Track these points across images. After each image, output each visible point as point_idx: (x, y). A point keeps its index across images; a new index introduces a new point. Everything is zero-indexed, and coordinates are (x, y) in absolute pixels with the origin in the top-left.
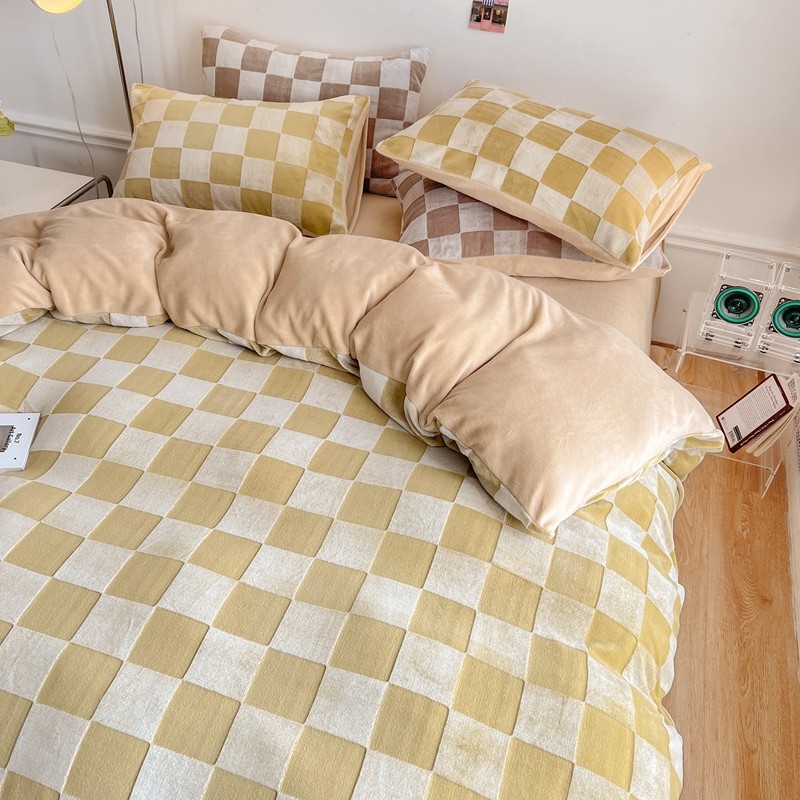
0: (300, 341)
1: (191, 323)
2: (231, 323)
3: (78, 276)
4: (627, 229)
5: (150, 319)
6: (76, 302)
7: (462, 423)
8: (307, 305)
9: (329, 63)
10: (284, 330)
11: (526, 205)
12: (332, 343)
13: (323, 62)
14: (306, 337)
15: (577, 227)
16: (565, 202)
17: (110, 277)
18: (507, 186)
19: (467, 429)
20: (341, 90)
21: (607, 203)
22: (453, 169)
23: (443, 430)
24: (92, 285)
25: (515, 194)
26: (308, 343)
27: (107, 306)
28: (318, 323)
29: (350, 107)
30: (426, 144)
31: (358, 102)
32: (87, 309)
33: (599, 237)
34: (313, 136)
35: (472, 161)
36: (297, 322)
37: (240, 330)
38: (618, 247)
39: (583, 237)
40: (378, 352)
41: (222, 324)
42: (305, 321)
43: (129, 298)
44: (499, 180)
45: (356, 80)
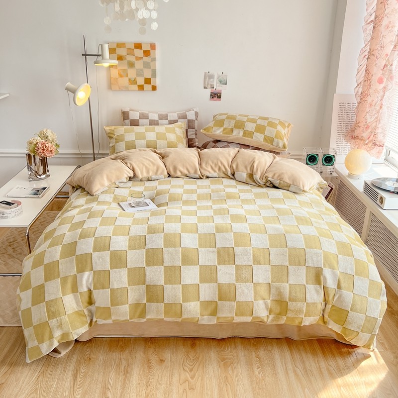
0: (215, 171)
1: (179, 174)
2: (192, 171)
3: (142, 165)
4: (282, 140)
5: (164, 175)
6: (142, 173)
7: (274, 175)
8: (215, 161)
9: (169, 114)
10: (210, 169)
11: (251, 139)
12: (226, 169)
13: (167, 115)
14: (217, 170)
15: (268, 143)
16: (263, 136)
17: (151, 164)
18: (244, 135)
19: (276, 176)
20: (175, 122)
21: (274, 134)
22: (226, 133)
23: (269, 179)
24: (146, 167)
25: (247, 137)
26: (218, 171)
27: (151, 174)
28: (220, 165)
29: (182, 125)
30: (217, 128)
31: (182, 124)
32: (145, 175)
33: (275, 143)
34: (175, 133)
35: (232, 130)
36: (213, 166)
37: (196, 172)
38: (281, 145)
39: (269, 145)
40: (241, 167)
41: (189, 172)
42: (216, 165)
43: (157, 171)
44: (241, 134)
45: (179, 118)
